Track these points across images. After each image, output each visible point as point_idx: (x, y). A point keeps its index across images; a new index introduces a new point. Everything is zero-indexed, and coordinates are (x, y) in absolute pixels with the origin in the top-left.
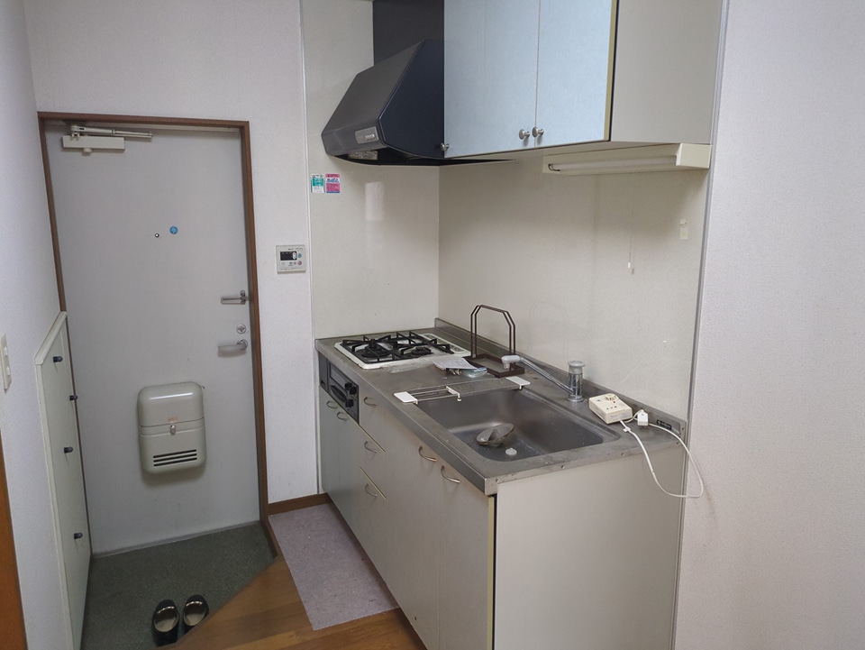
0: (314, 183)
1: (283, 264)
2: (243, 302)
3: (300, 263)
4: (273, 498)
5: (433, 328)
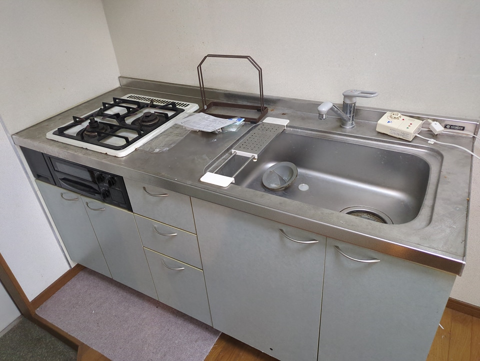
5: (119, 87)
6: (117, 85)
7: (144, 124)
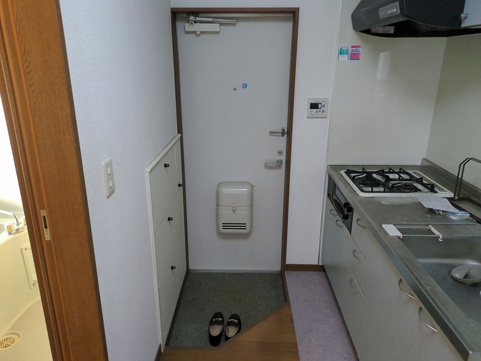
0: (341, 52)
1: (311, 111)
2: (283, 135)
3: (323, 111)
4: (289, 261)
5: (420, 166)
6: (419, 163)
7: (400, 189)
